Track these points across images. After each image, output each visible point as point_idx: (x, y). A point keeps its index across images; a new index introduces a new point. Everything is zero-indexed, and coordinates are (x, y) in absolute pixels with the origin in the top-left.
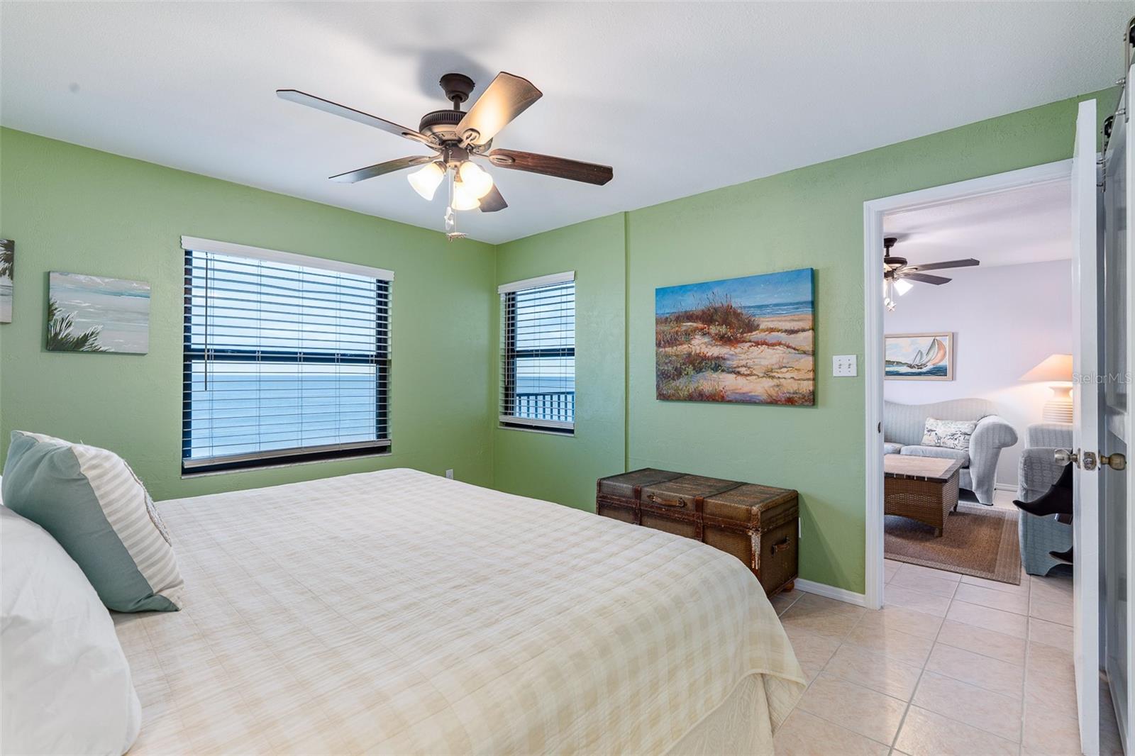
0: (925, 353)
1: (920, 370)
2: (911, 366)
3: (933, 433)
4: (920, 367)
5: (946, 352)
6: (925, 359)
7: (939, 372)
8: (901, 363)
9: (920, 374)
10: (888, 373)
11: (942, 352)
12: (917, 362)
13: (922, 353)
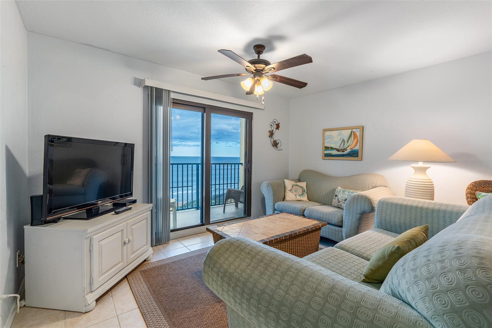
0: (346, 141)
1: (343, 153)
2: (338, 150)
3: (337, 198)
4: (343, 151)
5: (358, 140)
6: (346, 145)
7: (354, 154)
8: (333, 148)
9: (343, 156)
10: (326, 155)
11: (356, 140)
12: (342, 147)
13: (344, 141)
